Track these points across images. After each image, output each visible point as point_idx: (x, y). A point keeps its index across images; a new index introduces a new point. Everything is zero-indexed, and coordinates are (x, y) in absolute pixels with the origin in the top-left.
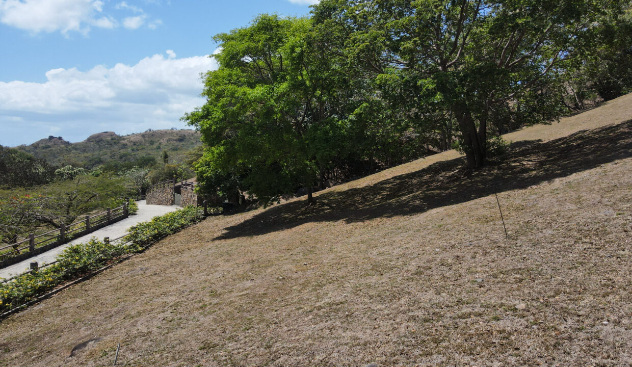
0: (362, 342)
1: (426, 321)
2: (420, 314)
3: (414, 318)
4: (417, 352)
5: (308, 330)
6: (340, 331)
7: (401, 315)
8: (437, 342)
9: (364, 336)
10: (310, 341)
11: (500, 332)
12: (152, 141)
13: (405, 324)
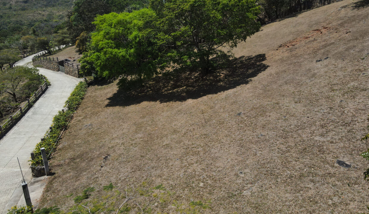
0: (175, 154)
1: (186, 149)
2: (185, 147)
3: (184, 148)
4: (185, 156)
5: (164, 152)
6: (170, 152)
7: (182, 148)
8: (188, 153)
9: (175, 153)
10: (165, 154)
11: (198, 151)
12: (4, 3)
13: (182, 150)
